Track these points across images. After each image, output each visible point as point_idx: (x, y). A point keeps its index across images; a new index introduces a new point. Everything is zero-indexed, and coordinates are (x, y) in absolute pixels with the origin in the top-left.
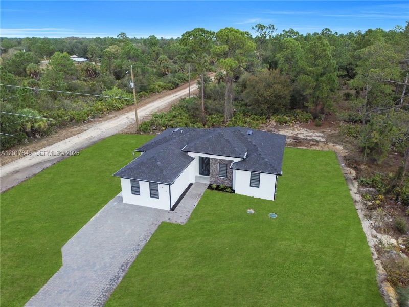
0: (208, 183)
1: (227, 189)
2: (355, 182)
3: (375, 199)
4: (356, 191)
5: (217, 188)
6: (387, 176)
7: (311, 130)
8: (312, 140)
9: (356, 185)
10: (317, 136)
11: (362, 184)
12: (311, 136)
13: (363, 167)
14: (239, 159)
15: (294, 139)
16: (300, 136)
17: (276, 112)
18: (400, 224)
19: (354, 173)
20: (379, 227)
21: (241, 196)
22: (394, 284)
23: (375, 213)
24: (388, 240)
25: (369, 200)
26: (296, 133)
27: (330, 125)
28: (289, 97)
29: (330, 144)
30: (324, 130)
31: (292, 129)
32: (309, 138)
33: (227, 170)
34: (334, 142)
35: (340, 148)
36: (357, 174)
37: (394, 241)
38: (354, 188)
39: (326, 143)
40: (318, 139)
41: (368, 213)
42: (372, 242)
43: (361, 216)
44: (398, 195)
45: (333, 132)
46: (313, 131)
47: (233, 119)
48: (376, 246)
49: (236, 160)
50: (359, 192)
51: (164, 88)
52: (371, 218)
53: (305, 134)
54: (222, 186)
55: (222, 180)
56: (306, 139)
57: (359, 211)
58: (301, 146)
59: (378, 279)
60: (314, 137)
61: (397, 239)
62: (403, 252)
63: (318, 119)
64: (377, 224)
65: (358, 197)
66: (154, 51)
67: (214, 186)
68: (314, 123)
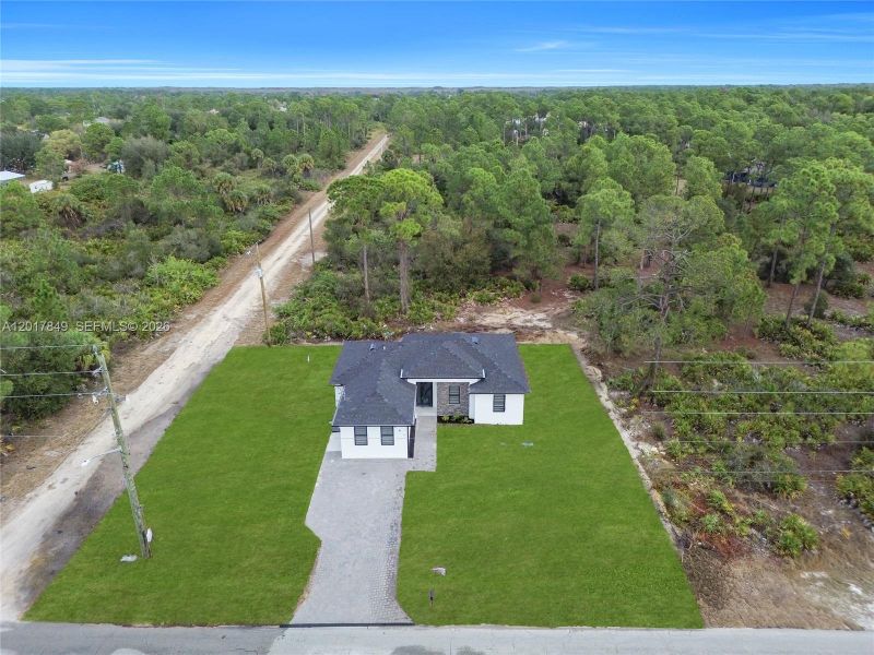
0: (435, 415)
1: (463, 419)
2: (603, 385)
3: (629, 405)
4: (606, 397)
5: (451, 420)
6: (637, 371)
7: (527, 310)
8: (535, 328)
9: (605, 388)
10: (539, 320)
11: (612, 387)
12: (530, 321)
13: (608, 364)
14: (476, 381)
15: (509, 328)
16: (517, 322)
17: (471, 284)
18: (659, 430)
19: (599, 372)
20: (638, 437)
21: (483, 425)
22: (659, 488)
23: (632, 421)
24: (650, 449)
25: (623, 406)
26: (509, 317)
27: (552, 299)
28: (488, 261)
29: (561, 332)
30: (546, 309)
31: (501, 311)
32: (529, 324)
33: (460, 395)
34: (565, 329)
35: (573, 336)
36: (603, 373)
37: (654, 449)
38: (603, 393)
39: (553, 330)
40: (542, 324)
41: (624, 423)
42: (634, 454)
43: (618, 427)
44: (653, 395)
45: (558, 310)
46: (531, 312)
47: (414, 304)
48: (639, 458)
49: (472, 381)
50: (610, 398)
51: (247, 243)
52: (628, 428)
53: (522, 318)
54: (456, 417)
55: (453, 409)
56: (527, 327)
57: (615, 422)
58: (523, 339)
59: (647, 488)
60: (536, 323)
61: (657, 447)
62: (664, 458)
63: (532, 290)
64: (636, 433)
65: (610, 405)
66: (180, 151)
67: (446, 418)
68: (529, 297)
